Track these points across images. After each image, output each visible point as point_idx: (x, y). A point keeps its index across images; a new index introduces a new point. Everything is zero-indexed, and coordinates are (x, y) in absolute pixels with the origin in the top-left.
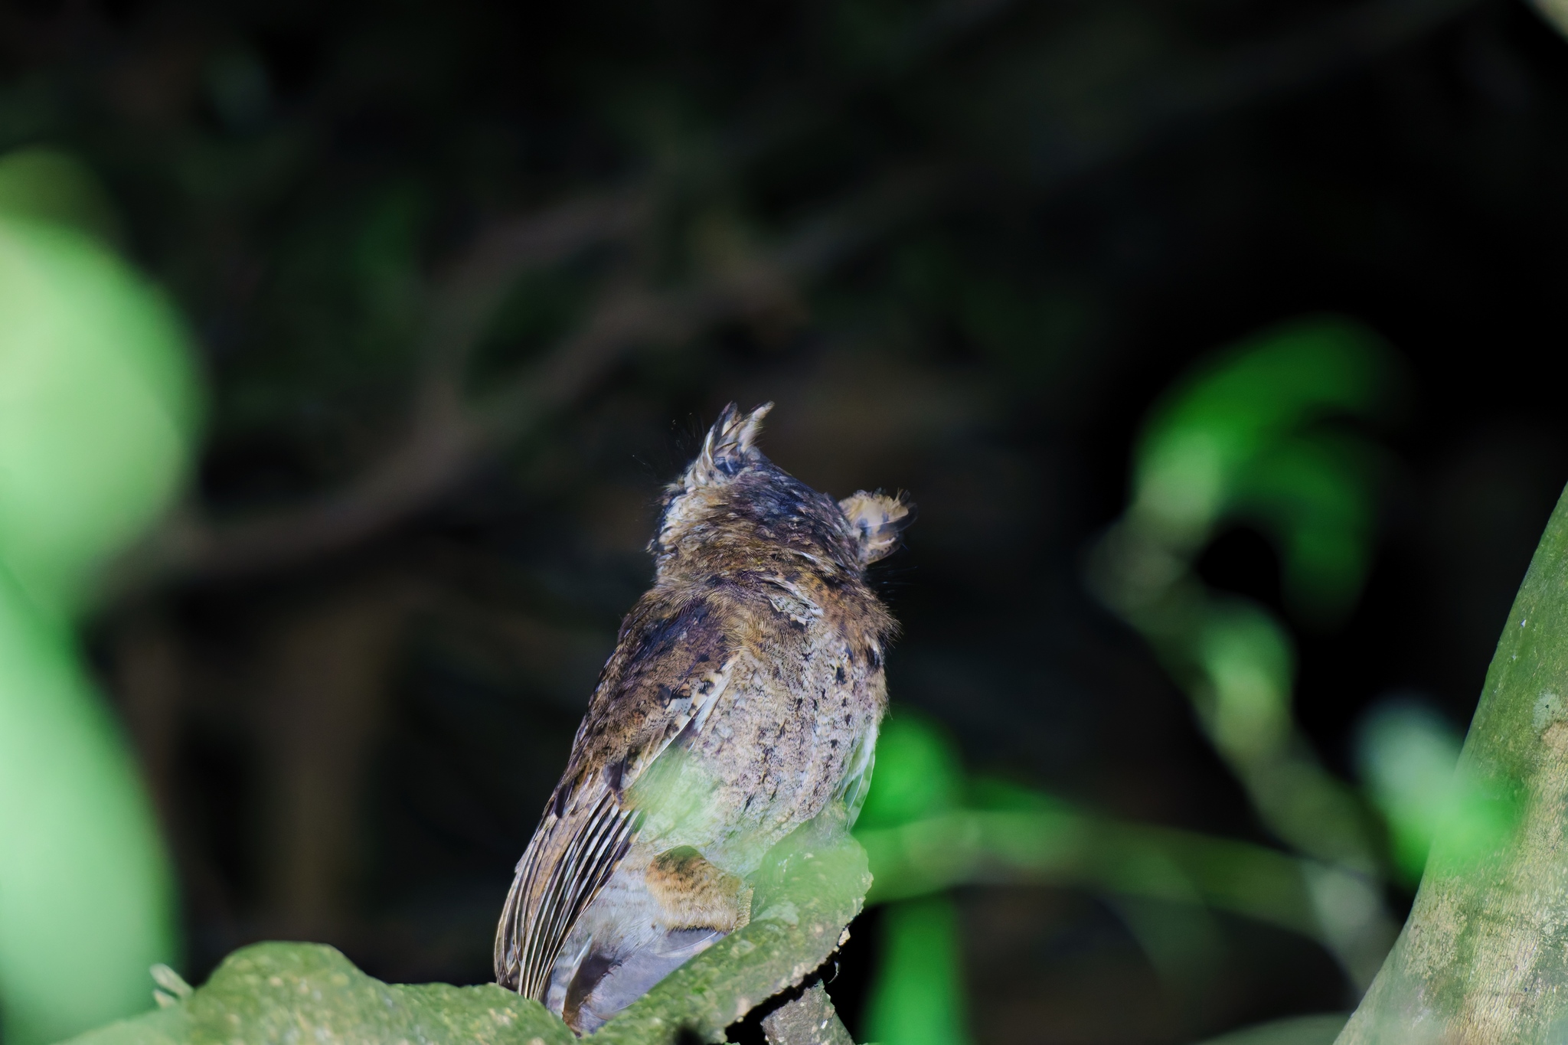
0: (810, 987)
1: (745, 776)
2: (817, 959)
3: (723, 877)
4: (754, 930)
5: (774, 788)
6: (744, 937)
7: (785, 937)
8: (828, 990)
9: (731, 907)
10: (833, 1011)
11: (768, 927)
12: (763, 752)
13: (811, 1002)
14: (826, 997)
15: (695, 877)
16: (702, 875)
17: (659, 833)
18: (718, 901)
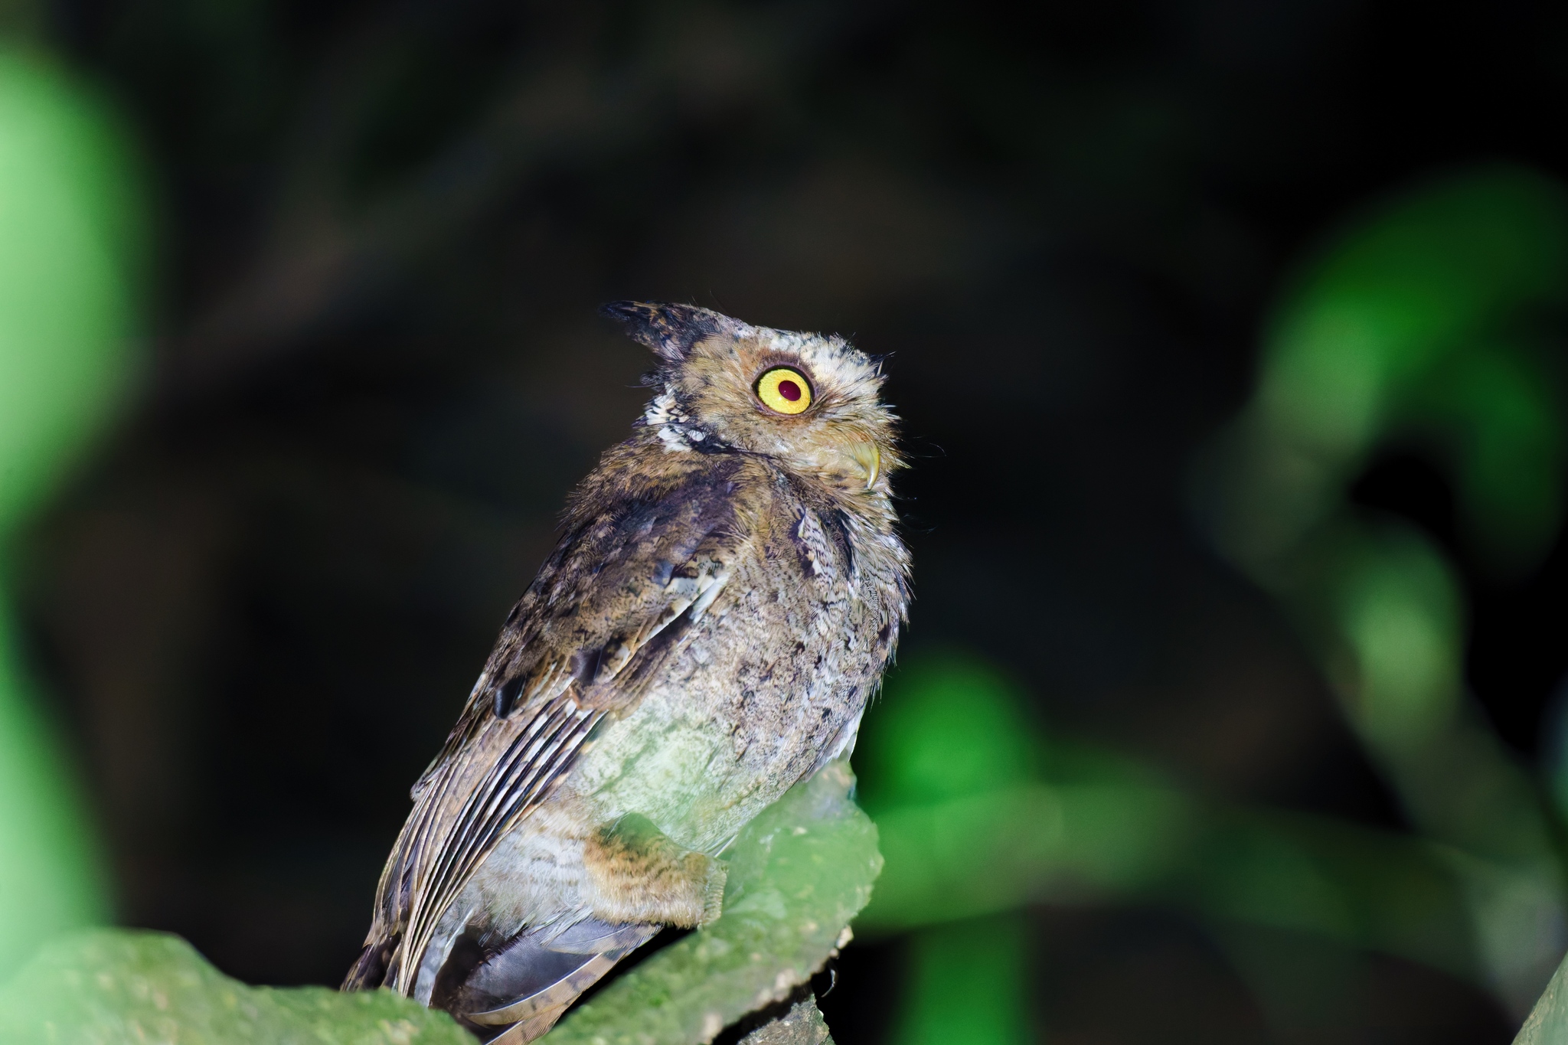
1: (714, 720)
2: (808, 966)
3: (687, 857)
4: (726, 927)
5: (746, 745)
6: (715, 934)
7: (770, 936)
8: (820, 1005)
9: (701, 894)
10: (827, 1033)
11: (748, 922)
12: (742, 694)
13: (798, 1021)
14: (816, 1015)
15: (651, 856)
16: (659, 853)
17: (603, 782)
18: (680, 887)
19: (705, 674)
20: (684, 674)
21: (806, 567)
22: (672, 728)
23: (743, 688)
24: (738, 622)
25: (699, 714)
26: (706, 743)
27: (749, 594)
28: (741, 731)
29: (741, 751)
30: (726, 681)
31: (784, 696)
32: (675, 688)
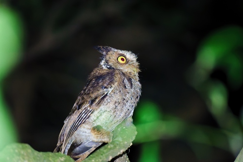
0: (124, 154)
1: (111, 111)
2: (125, 149)
3: (107, 132)
7: (119, 144)
9: (109, 138)
11: (116, 142)
13: (124, 157)
14: (127, 157)
15: (101, 132)
17: (94, 120)
18: (106, 137)
19: (109, 103)
20: (106, 104)
21: (125, 87)
22: (104, 112)
23: (115, 106)
24: (114, 95)
25: (108, 110)
26: (110, 114)
27: (116, 91)
28: (115, 112)
29: (115, 115)
30: (113, 105)
31: (122, 107)
32: (105, 106)
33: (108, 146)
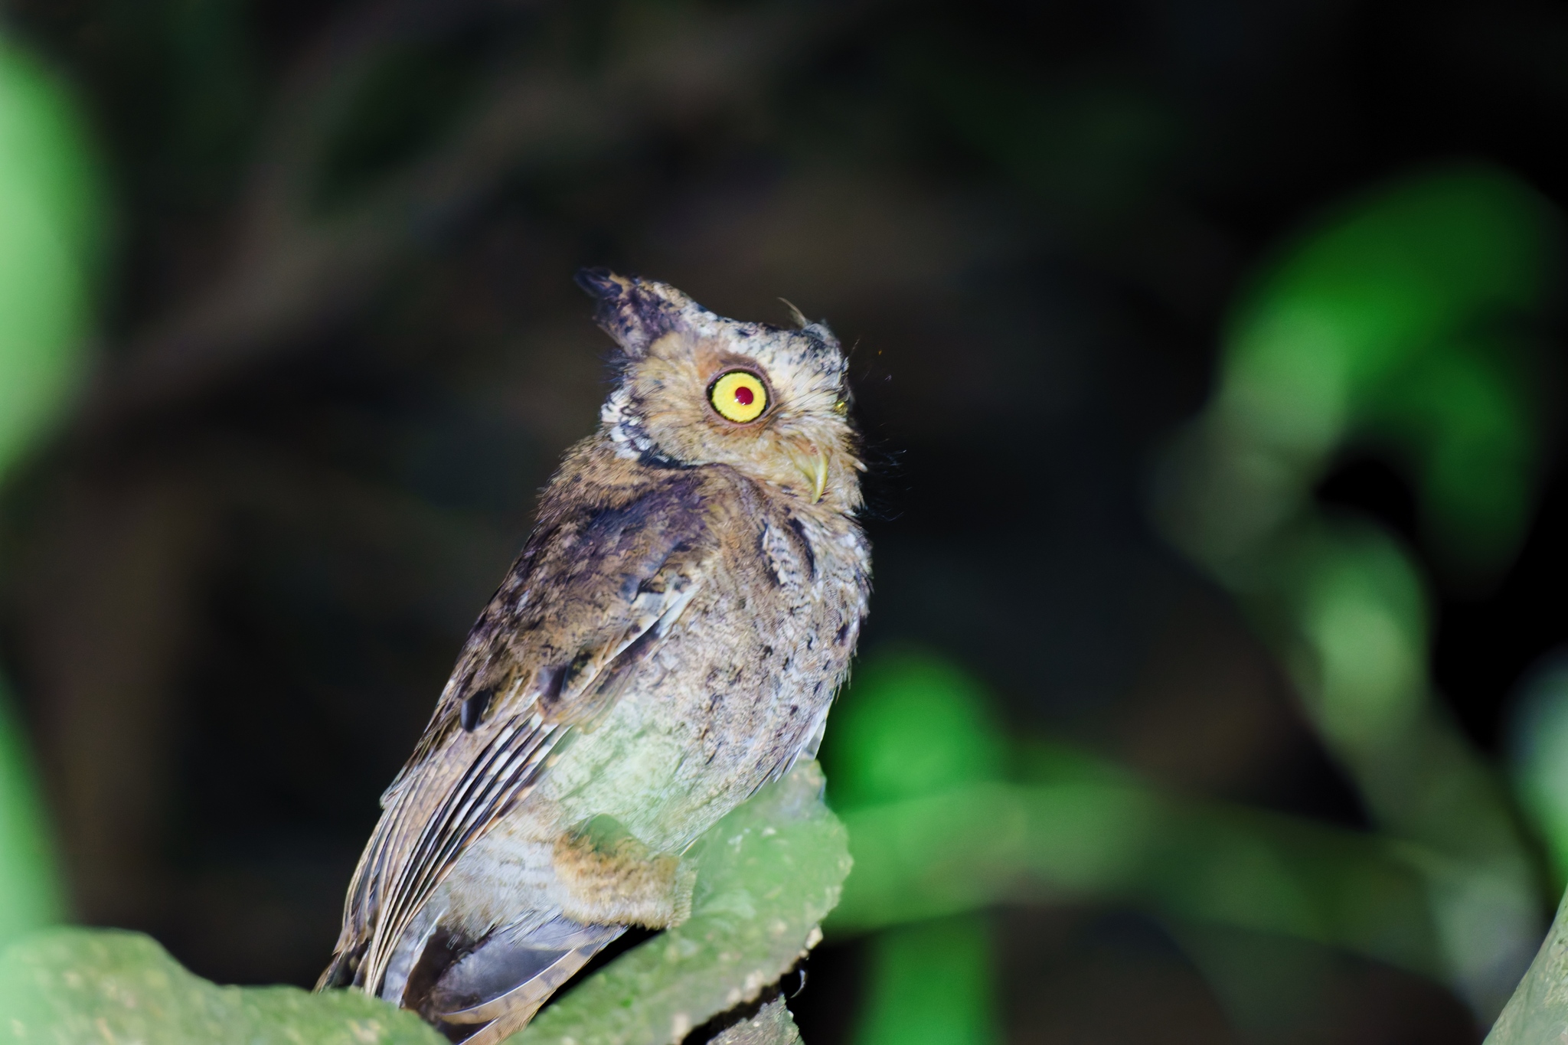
0: (769, 1001)
1: (683, 725)
2: (778, 967)
3: (657, 857)
4: (694, 928)
5: (715, 748)
6: (684, 935)
7: (739, 936)
8: (790, 1005)
9: (670, 895)
10: (796, 1033)
11: (717, 922)
12: (711, 698)
13: (768, 1021)
14: (786, 1016)
15: (620, 857)
16: (628, 855)
17: (571, 787)
18: (649, 888)
19: (674, 680)
20: (653, 680)
21: (772, 577)
22: (642, 734)
23: (712, 694)
24: (706, 628)
25: (668, 719)
26: (676, 748)
27: (718, 601)
28: (710, 735)
29: (711, 754)
30: (695, 687)
31: (753, 699)
32: (643, 694)
33: (663, 948)
